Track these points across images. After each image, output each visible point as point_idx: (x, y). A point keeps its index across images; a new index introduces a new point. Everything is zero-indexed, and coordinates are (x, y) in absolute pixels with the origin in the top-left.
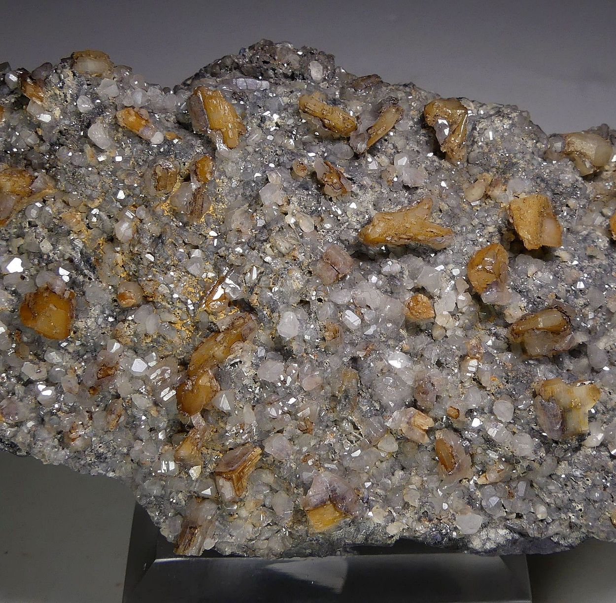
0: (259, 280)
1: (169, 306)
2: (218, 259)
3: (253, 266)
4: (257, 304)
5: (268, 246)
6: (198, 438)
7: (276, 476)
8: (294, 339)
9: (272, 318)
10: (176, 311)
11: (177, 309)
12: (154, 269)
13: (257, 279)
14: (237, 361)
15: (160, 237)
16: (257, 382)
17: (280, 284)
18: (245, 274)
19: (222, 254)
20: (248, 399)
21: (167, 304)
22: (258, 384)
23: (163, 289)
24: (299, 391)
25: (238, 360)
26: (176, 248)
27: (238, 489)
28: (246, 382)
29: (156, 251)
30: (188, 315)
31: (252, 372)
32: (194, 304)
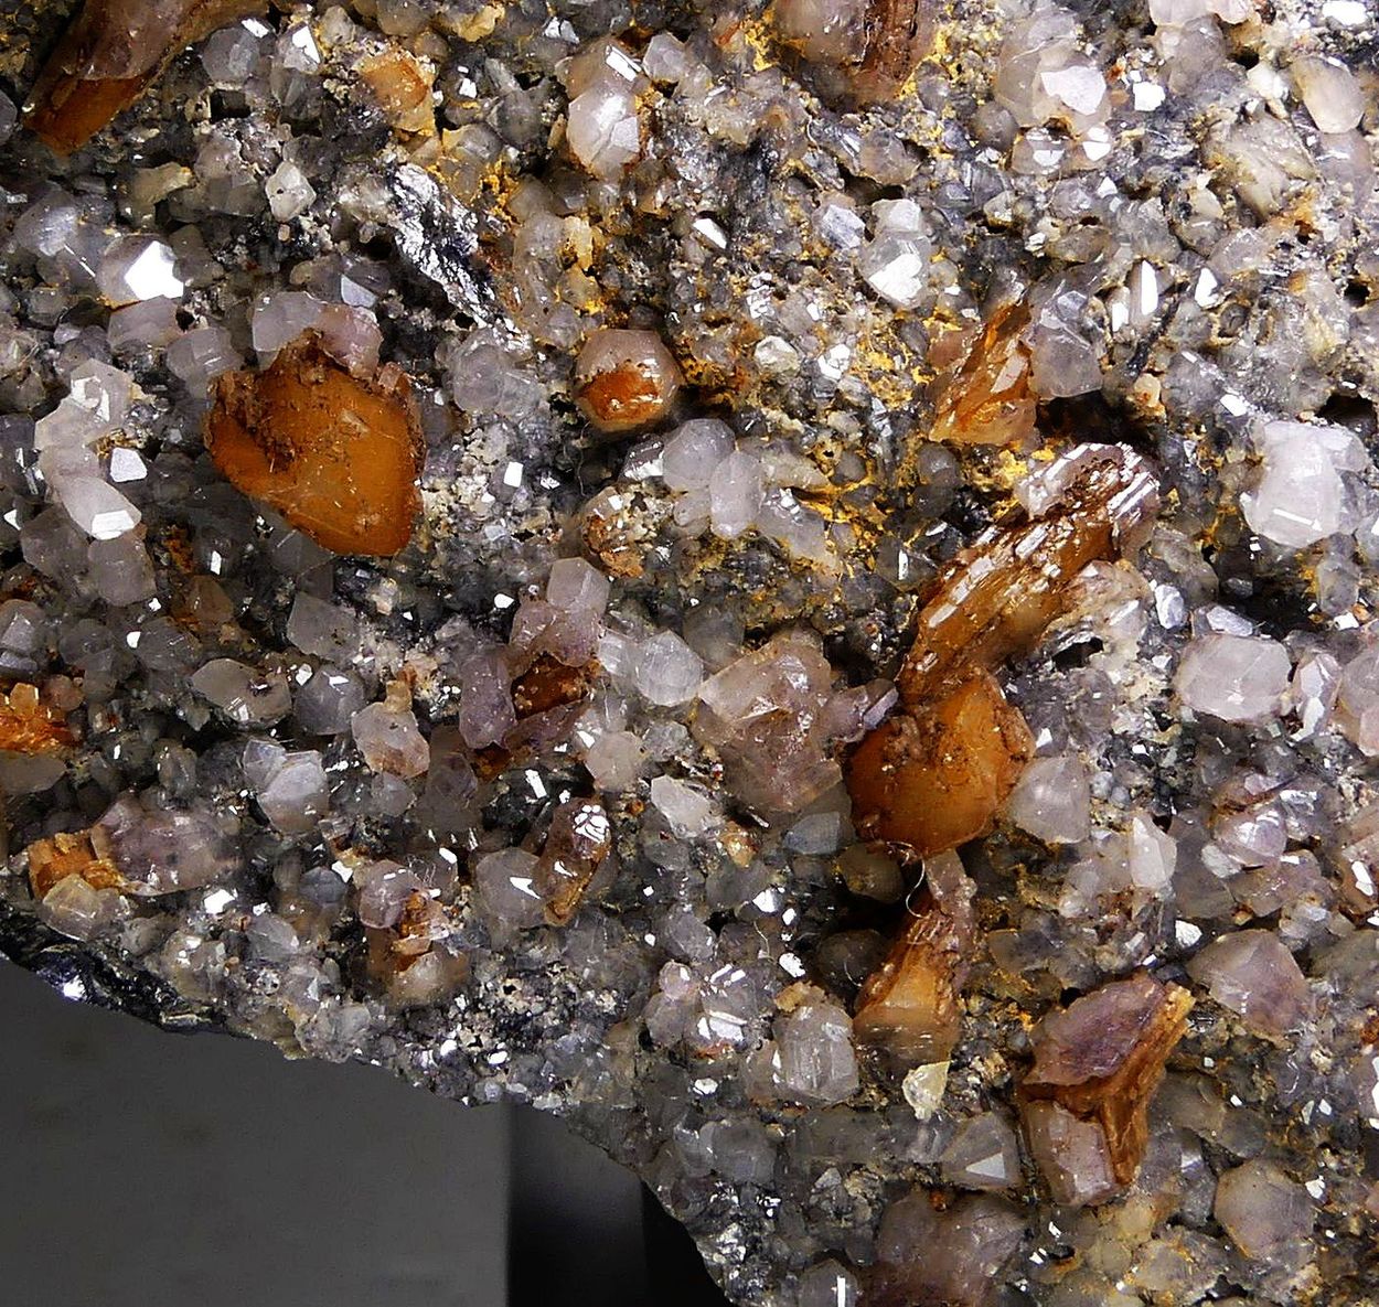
0: (1167, 318)
1: (797, 424)
2: (983, 237)
3: (1137, 264)
4: (1161, 413)
5: (1203, 180)
6: (954, 951)
7: (1235, 1101)
8: (1316, 550)
9: (1216, 471)
10: (822, 445)
11: (825, 437)
12: (734, 278)
13: (1158, 312)
14: (1082, 640)
15: (755, 149)
16: (1170, 723)
17: (1254, 332)
18: (1105, 295)
19: (1005, 217)
20: (1133, 792)
21: (785, 417)
22: (1174, 730)
23: (773, 354)
24: (1345, 761)
25: (1085, 638)
26: (814, 195)
27: (1123, 1157)
28: (1125, 723)
29: (741, 206)
30: (863, 462)
31: (1148, 685)
32: (894, 417)
